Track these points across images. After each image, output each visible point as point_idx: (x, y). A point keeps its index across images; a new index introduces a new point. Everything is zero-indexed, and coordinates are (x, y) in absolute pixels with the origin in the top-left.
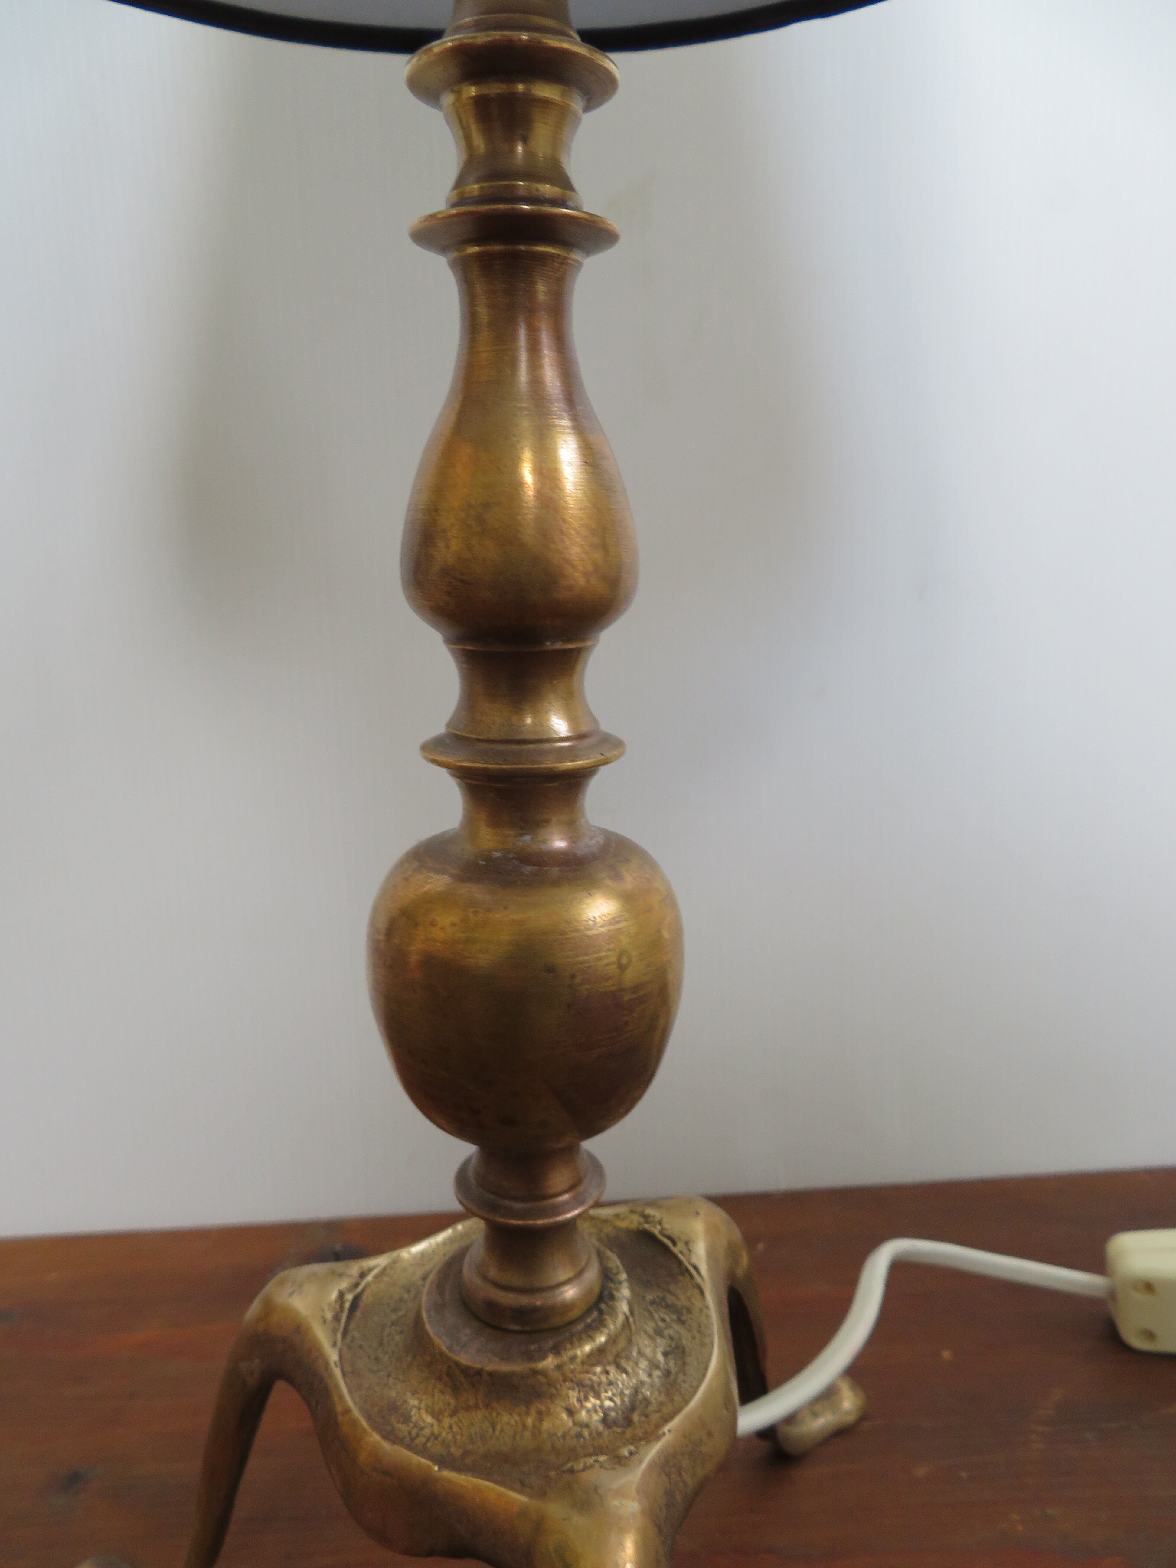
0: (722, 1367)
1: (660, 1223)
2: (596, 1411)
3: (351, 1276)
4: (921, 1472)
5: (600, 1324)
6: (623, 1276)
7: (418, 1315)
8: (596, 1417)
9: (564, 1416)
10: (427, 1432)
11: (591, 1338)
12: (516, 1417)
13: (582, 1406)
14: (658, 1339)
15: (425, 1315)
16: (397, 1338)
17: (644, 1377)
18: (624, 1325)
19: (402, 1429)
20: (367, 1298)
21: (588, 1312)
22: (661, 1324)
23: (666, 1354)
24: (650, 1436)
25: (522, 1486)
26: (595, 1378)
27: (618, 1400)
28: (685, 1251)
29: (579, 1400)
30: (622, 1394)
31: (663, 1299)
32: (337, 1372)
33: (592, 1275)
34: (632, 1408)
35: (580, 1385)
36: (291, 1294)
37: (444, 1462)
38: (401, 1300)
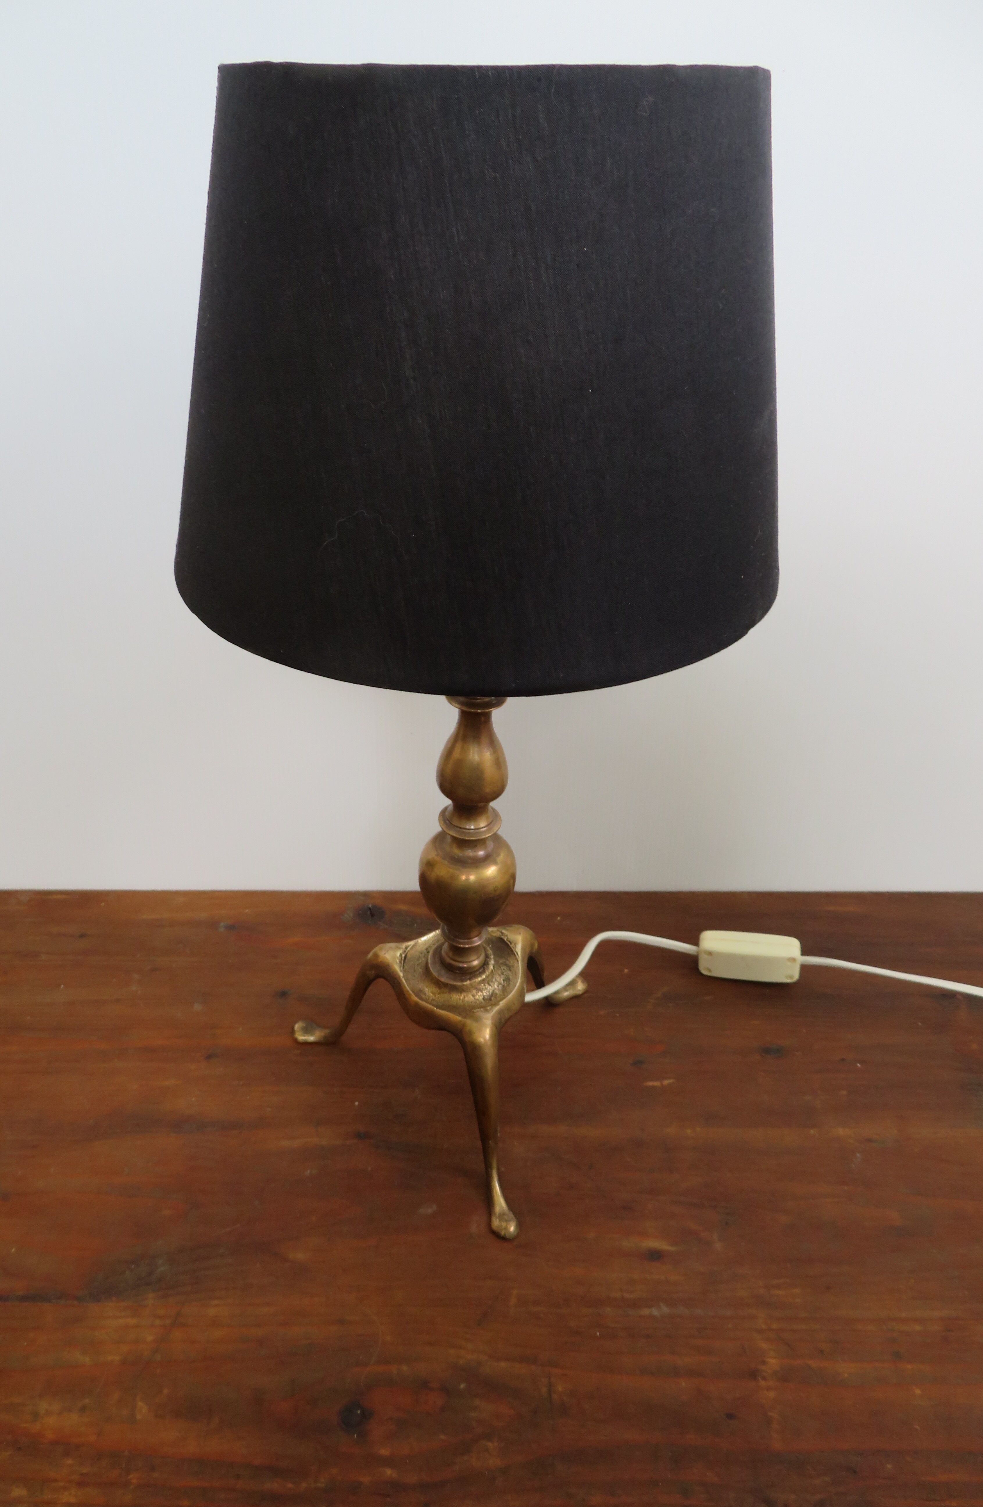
0: (522, 982)
1: (507, 936)
2: (481, 996)
3: (402, 948)
4: (602, 1013)
5: (484, 972)
6: (492, 957)
7: (427, 964)
8: (481, 998)
9: (472, 997)
10: (431, 998)
11: (481, 976)
12: (457, 996)
13: (477, 994)
14: (502, 976)
15: (430, 965)
16: (420, 970)
17: (496, 987)
18: (491, 973)
19: (424, 996)
20: (409, 956)
21: (480, 969)
22: (503, 971)
23: (504, 980)
24: (496, 1004)
25: (459, 1014)
26: (481, 987)
27: (488, 994)
28: (514, 946)
29: (476, 993)
30: (489, 992)
31: (505, 962)
32: (403, 980)
33: (482, 957)
34: (492, 996)
35: (477, 989)
36: (385, 954)
37: (438, 1007)
38: (419, 957)
